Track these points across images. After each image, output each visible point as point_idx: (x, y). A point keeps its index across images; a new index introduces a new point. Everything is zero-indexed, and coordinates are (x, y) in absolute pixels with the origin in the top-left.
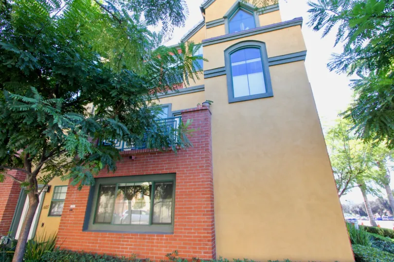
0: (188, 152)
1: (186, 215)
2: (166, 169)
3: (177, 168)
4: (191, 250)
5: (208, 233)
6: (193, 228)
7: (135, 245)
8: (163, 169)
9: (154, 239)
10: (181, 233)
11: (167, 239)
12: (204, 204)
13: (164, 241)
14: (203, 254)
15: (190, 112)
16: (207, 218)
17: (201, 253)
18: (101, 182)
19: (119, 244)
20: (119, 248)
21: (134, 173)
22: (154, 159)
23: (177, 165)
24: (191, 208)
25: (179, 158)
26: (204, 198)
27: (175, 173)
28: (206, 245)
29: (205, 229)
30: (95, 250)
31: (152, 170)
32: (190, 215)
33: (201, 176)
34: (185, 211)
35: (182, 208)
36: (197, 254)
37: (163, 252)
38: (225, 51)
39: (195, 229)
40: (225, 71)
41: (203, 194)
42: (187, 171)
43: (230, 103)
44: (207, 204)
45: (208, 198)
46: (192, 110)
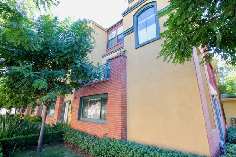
0: (113, 81)
1: (111, 115)
2: (104, 91)
3: (108, 90)
4: (112, 133)
5: (120, 125)
6: (113, 122)
7: (93, 129)
8: (103, 91)
9: (99, 126)
10: (109, 124)
11: (104, 127)
12: (118, 110)
13: (102, 128)
14: (117, 136)
15: (114, 58)
16: (120, 117)
17: (116, 135)
18: (84, 98)
19: (88, 128)
20: (88, 129)
21: (93, 94)
22: (100, 86)
23: (108, 89)
24: (113, 111)
25: (109, 85)
26: (118, 106)
27: (107, 93)
28: (119, 132)
29: (118, 123)
30: (81, 129)
31: (99, 92)
32: (113, 115)
33: (118, 94)
34: (111, 113)
35: (109, 111)
36: (114, 136)
37: (102, 133)
38: (134, 16)
39: (114, 123)
40: (133, 29)
41: (118, 104)
42: (112, 91)
43: (136, 49)
44: (120, 110)
45: (120, 106)
46: (114, 57)
